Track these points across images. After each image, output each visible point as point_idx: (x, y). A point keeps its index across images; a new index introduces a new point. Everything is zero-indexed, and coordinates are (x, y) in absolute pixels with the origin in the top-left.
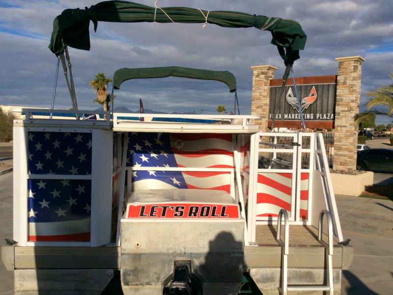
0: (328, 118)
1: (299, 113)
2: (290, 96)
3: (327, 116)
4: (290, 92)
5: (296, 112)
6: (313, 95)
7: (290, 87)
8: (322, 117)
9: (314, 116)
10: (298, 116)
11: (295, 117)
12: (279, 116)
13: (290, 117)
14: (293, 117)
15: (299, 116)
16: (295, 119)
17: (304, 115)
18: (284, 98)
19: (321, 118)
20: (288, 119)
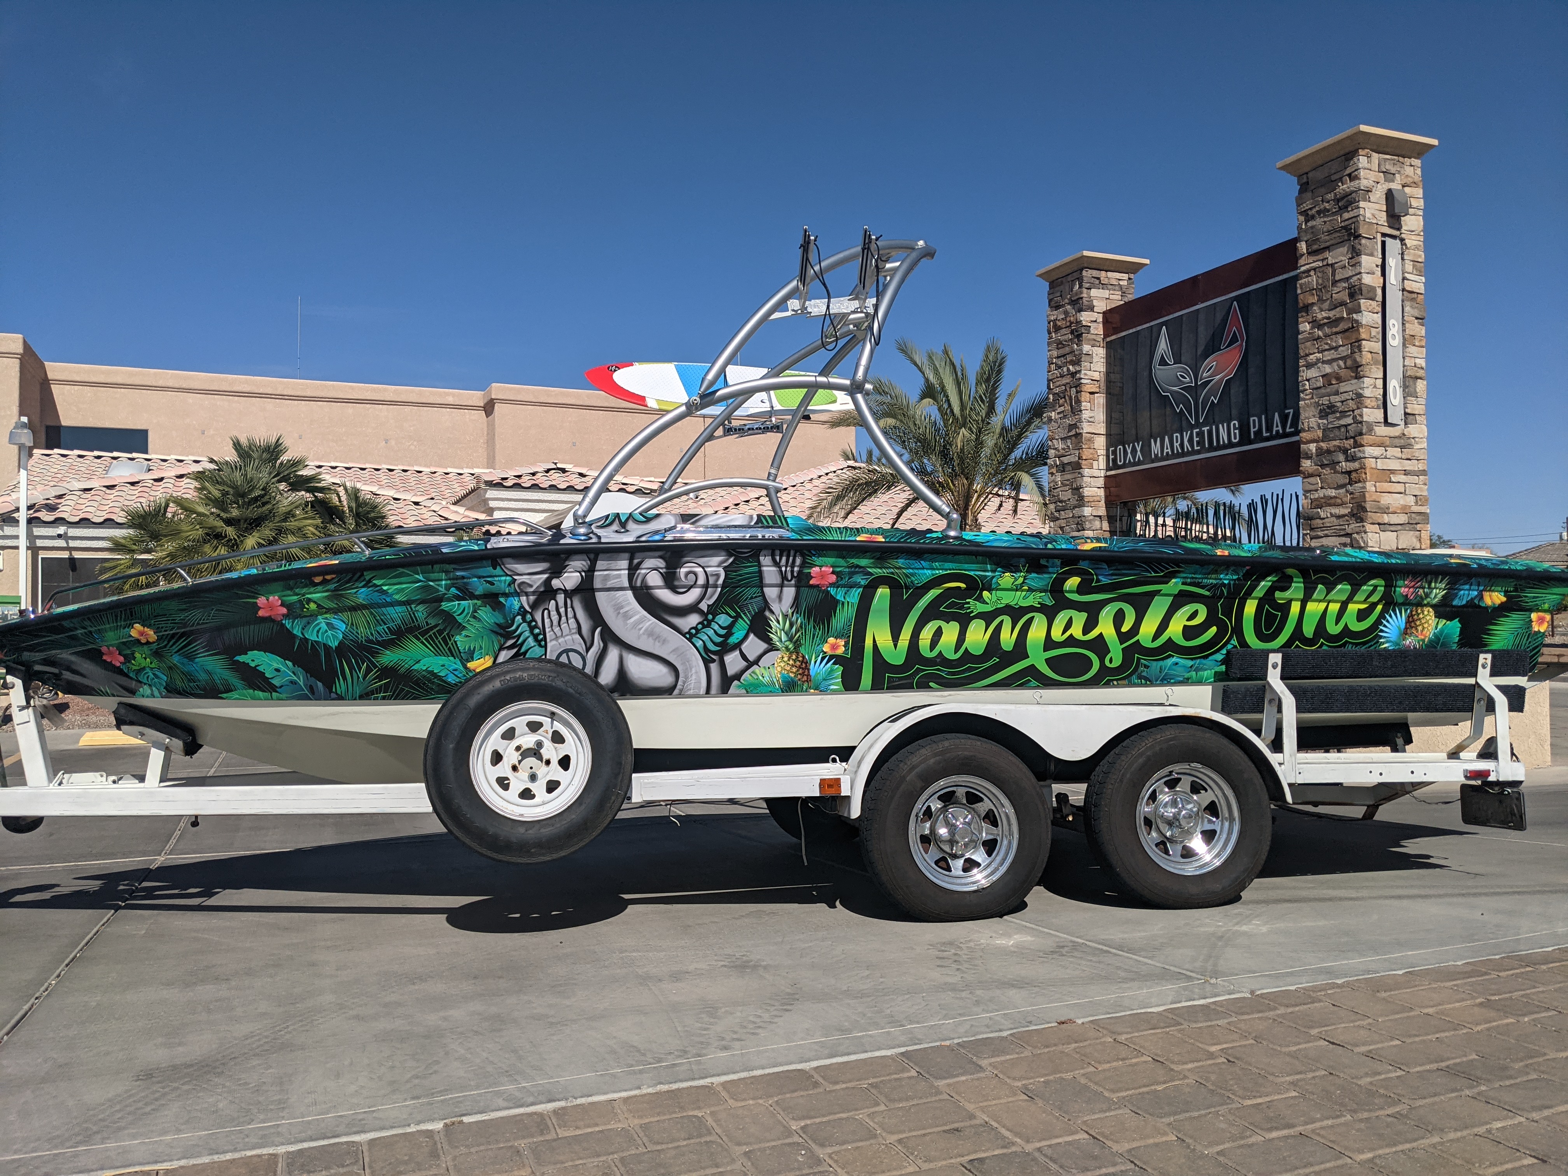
0: (1288, 430)
1: (1192, 427)
2: (1163, 362)
3: (1284, 419)
4: (1163, 346)
5: (1184, 423)
6: (1234, 340)
7: (1162, 324)
8: (1269, 428)
9: (1241, 429)
10: (1191, 440)
11: (1182, 445)
12: (1134, 451)
13: (1167, 450)
14: (1176, 445)
15: (1196, 439)
16: (1183, 454)
17: (1210, 432)
18: (1146, 374)
19: (1265, 434)
20: (1163, 459)
